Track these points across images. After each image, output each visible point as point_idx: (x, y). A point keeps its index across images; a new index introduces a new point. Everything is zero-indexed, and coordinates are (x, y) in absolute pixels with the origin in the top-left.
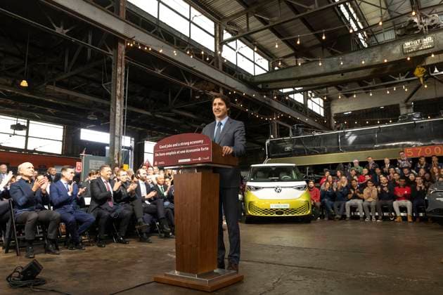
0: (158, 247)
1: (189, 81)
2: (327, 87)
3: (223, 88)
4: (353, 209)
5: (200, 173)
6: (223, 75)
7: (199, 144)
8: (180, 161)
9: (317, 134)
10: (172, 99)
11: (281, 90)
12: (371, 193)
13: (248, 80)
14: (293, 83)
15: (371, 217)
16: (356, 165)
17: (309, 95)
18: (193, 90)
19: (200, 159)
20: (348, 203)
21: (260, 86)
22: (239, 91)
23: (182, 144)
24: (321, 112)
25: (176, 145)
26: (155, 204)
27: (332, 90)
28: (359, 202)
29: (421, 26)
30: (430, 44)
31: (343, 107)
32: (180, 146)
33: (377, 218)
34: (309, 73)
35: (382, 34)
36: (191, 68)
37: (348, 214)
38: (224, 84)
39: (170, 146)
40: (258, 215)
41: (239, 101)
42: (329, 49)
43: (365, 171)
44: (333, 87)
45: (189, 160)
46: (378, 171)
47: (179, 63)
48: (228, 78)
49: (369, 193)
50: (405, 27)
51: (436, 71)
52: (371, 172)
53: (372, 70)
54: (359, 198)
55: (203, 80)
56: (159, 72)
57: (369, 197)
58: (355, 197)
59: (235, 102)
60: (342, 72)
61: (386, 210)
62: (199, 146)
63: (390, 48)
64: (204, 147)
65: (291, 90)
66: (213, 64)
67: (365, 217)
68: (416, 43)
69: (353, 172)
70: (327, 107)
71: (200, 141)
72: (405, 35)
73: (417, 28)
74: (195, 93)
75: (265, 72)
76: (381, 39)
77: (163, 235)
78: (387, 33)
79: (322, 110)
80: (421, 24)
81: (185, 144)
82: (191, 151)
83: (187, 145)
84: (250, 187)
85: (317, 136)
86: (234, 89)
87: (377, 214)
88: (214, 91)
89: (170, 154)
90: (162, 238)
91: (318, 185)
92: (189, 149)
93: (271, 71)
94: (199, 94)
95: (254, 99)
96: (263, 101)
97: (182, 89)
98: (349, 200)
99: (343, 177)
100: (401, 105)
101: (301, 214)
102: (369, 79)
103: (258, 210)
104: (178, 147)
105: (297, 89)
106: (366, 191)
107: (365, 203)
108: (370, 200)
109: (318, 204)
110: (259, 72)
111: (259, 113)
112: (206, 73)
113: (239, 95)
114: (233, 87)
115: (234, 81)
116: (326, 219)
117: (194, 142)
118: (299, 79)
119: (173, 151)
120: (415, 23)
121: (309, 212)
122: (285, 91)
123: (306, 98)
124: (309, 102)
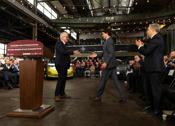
0: (5, 95)
1: (20, 16)
2: (78, 29)
3: (37, 22)
4: (87, 73)
5: (35, 61)
6: (37, 16)
7: (36, 46)
8: (24, 54)
9: (75, 46)
10: (10, 24)
11: (61, 27)
12: (93, 68)
13: (49, 21)
14: (67, 25)
15: (92, 76)
16: (88, 58)
17: (72, 31)
18: (22, 21)
19: (36, 54)
20: (85, 72)
21: (53, 24)
22: (44, 25)
23: (25, 45)
24: (75, 38)
25: (22, 45)
26: (3, 74)
27: (80, 30)
28: (89, 71)
29: (111, 13)
30: (113, 19)
31: (83, 37)
32: (24, 46)
33: (94, 77)
34: (73, 22)
35: (99, 13)
36: (22, 10)
37: (85, 75)
38: (38, 21)
39: (18, 45)
40: (53, 77)
41: (44, 29)
42: (80, 15)
43: (91, 60)
44: (80, 29)
45: (29, 54)
46: (95, 60)
47: (16, 6)
48: (40, 18)
49: (92, 68)
50: (106, 12)
51: (112, 29)
52: (93, 61)
53: (95, 25)
54: (89, 70)
55: (28, 17)
56: (4, 8)
57: (92, 70)
58: (88, 70)
59: (42, 29)
60: (85, 24)
61: (97, 74)
62: (36, 47)
63: (101, 18)
64: (38, 48)
65: (65, 28)
66: (33, 10)
67: (90, 76)
68: (109, 18)
69: (87, 61)
70: (78, 36)
71: (36, 45)
72: (106, 14)
73: (110, 13)
74: (23, 22)
75: (56, 19)
76: (98, 14)
77: (7, 88)
78: (100, 13)
79: (76, 37)
80: (111, 12)
81: (27, 45)
82: (30, 49)
83: (28, 46)
84: (49, 65)
85: (75, 47)
86: (42, 24)
87: (94, 75)
88: (32, 23)
89: (18, 50)
90: (7, 89)
91: (75, 65)
92: (29, 48)
93: (58, 19)
94: (25, 23)
95: (51, 29)
96: (54, 31)
97: (16, 19)
98: (86, 71)
99: (84, 62)
100: (101, 39)
101: (70, 76)
102: (93, 28)
103: (53, 75)
104: (23, 46)
105: (68, 28)
106: (91, 67)
107: (91, 72)
108: (93, 70)
109: (75, 72)
110: (53, 18)
111: (52, 35)
112: (29, 14)
113: (44, 27)
114: (42, 23)
115: (42, 20)
116: (77, 77)
117: (33, 45)
118: (69, 24)
119: (20, 48)
120: (110, 11)
121: (72, 75)
122: (63, 28)
123: (71, 32)
124: (72, 34)
